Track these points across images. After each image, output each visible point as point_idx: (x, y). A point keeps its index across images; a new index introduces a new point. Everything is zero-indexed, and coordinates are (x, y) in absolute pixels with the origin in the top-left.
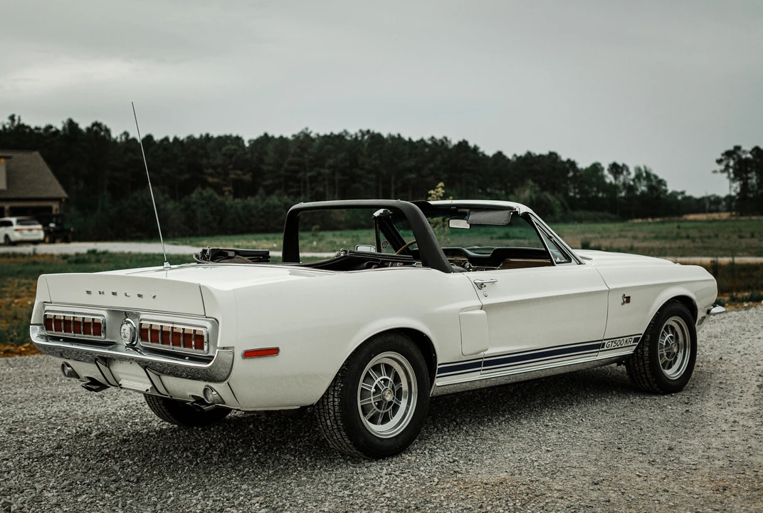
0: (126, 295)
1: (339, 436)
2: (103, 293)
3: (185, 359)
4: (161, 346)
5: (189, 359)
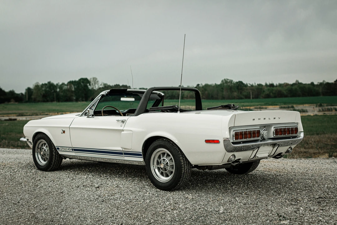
2: (260, 119)
3: (290, 138)
4: (283, 136)
5: (292, 138)
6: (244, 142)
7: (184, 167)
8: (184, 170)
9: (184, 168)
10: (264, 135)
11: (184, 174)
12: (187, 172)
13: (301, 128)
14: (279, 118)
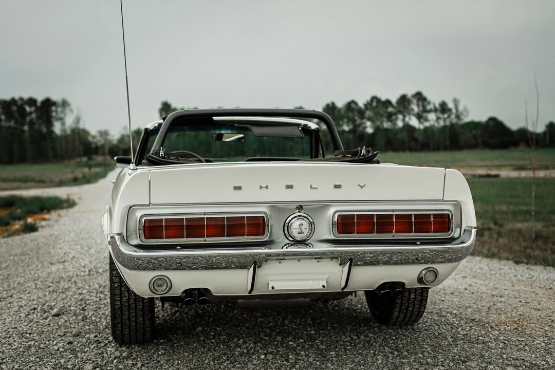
0: (311, 188)
1: (417, 306)
2: (267, 187)
3: (415, 244)
4: (375, 236)
5: (422, 244)
6: (184, 247)
7: (121, 294)
8: (121, 301)
9: (121, 297)
10: (294, 230)
11: (121, 310)
12: (133, 306)
13: (470, 219)
14: (362, 187)
